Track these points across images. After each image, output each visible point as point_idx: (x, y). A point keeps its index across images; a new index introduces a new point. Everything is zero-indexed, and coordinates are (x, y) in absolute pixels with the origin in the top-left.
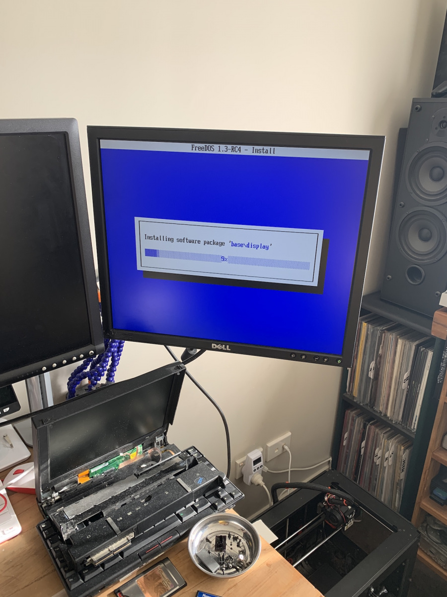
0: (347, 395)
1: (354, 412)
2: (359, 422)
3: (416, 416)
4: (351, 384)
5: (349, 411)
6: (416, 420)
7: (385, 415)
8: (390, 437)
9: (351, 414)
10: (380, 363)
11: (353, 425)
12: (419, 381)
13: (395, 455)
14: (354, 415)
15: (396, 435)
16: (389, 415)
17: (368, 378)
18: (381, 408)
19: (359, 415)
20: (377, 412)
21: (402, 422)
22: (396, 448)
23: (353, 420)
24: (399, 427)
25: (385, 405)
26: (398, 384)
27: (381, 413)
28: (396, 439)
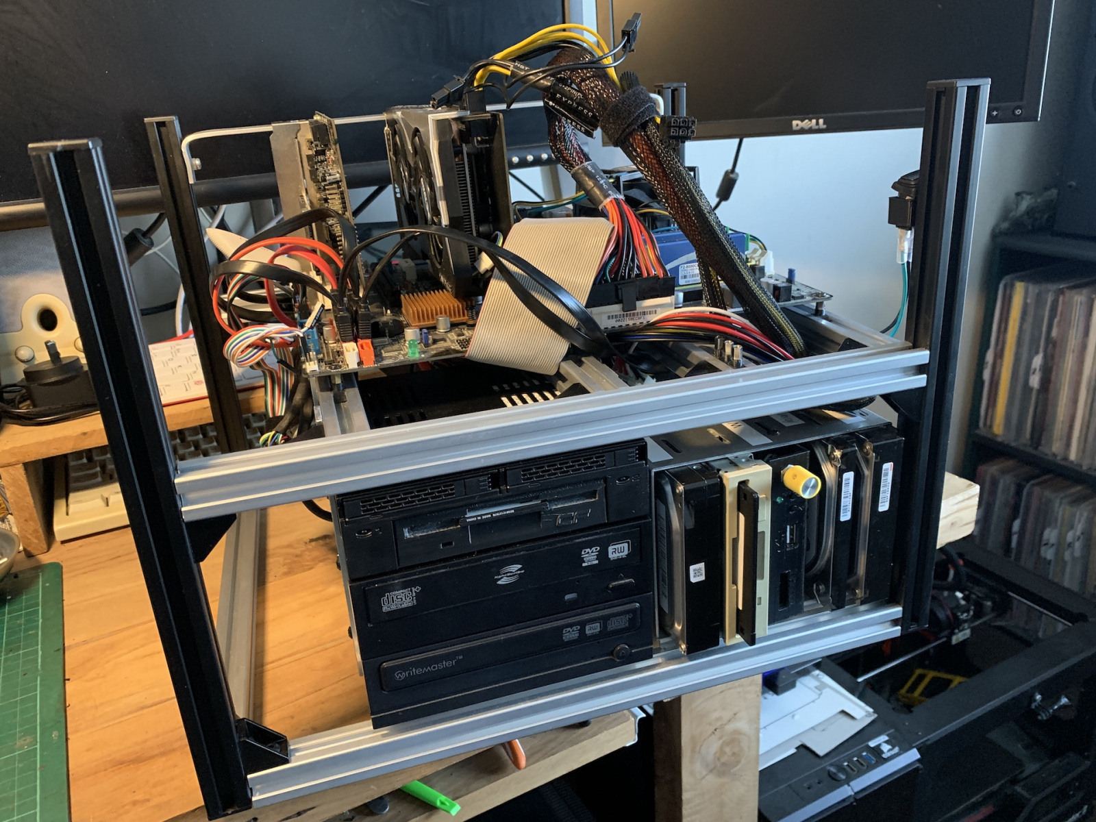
1: (994, 468)
4: (990, 411)
5: (985, 467)
7: (1066, 458)
10: (1053, 357)
11: (993, 493)
13: (1088, 536)
16: (1073, 456)
17: (1027, 388)
18: (1056, 447)
22: (1090, 521)
23: (994, 483)
25: (1064, 442)
27: (1054, 455)
28: (1090, 504)
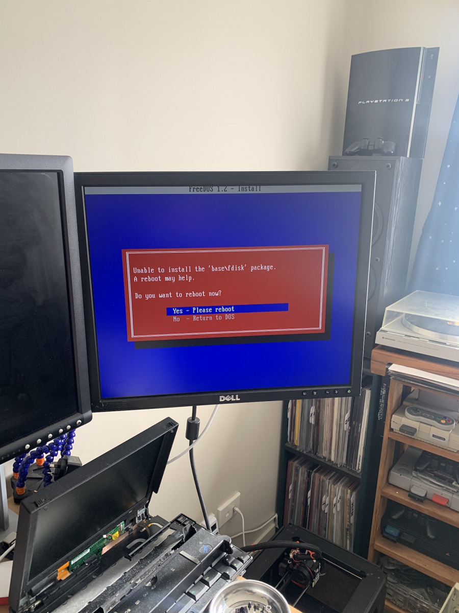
0: (289, 445)
1: (296, 462)
2: (303, 471)
3: (360, 456)
4: (292, 432)
5: (292, 462)
6: (359, 461)
7: (330, 460)
8: (336, 481)
9: (294, 464)
10: (319, 407)
11: (297, 475)
12: (360, 421)
13: (343, 499)
14: (298, 465)
15: (342, 478)
16: (333, 459)
17: (309, 424)
18: (325, 454)
19: (302, 464)
20: (321, 458)
21: (346, 465)
22: (343, 492)
23: (297, 471)
24: (345, 470)
25: (328, 451)
26: (340, 426)
27: (325, 458)
28: (341, 483)
